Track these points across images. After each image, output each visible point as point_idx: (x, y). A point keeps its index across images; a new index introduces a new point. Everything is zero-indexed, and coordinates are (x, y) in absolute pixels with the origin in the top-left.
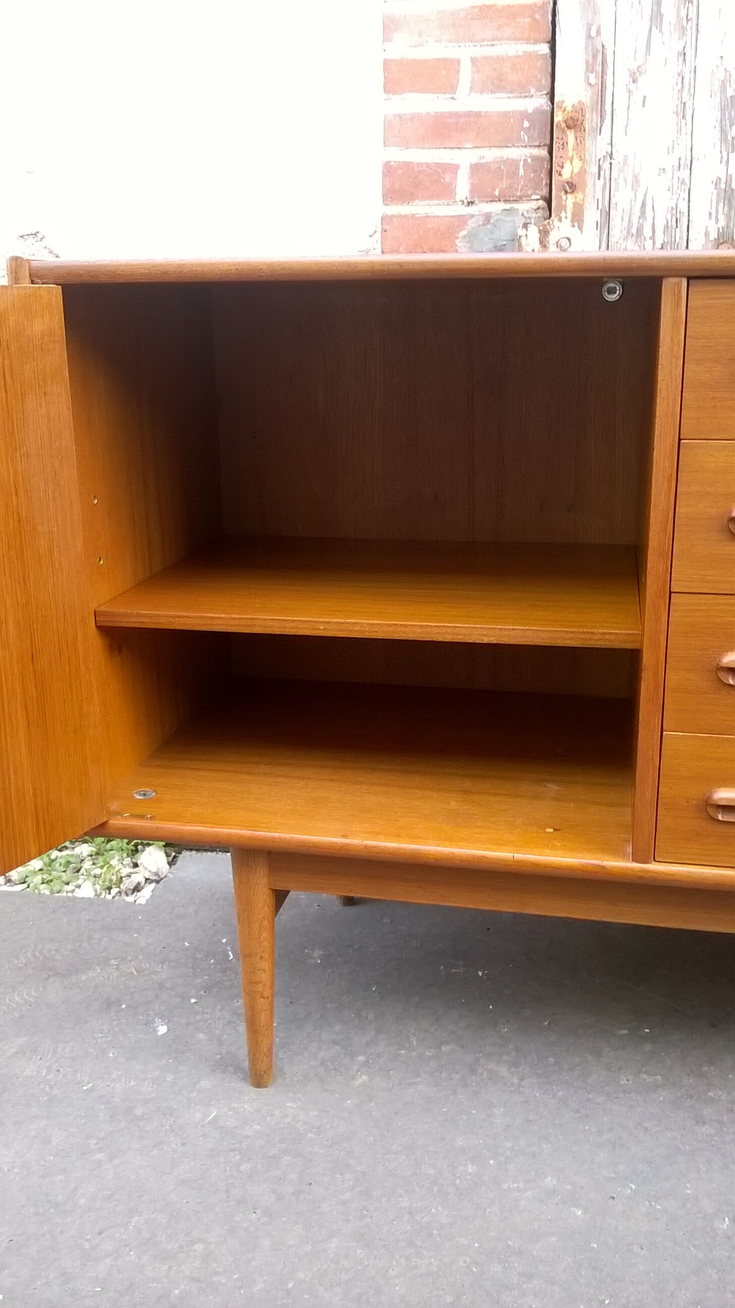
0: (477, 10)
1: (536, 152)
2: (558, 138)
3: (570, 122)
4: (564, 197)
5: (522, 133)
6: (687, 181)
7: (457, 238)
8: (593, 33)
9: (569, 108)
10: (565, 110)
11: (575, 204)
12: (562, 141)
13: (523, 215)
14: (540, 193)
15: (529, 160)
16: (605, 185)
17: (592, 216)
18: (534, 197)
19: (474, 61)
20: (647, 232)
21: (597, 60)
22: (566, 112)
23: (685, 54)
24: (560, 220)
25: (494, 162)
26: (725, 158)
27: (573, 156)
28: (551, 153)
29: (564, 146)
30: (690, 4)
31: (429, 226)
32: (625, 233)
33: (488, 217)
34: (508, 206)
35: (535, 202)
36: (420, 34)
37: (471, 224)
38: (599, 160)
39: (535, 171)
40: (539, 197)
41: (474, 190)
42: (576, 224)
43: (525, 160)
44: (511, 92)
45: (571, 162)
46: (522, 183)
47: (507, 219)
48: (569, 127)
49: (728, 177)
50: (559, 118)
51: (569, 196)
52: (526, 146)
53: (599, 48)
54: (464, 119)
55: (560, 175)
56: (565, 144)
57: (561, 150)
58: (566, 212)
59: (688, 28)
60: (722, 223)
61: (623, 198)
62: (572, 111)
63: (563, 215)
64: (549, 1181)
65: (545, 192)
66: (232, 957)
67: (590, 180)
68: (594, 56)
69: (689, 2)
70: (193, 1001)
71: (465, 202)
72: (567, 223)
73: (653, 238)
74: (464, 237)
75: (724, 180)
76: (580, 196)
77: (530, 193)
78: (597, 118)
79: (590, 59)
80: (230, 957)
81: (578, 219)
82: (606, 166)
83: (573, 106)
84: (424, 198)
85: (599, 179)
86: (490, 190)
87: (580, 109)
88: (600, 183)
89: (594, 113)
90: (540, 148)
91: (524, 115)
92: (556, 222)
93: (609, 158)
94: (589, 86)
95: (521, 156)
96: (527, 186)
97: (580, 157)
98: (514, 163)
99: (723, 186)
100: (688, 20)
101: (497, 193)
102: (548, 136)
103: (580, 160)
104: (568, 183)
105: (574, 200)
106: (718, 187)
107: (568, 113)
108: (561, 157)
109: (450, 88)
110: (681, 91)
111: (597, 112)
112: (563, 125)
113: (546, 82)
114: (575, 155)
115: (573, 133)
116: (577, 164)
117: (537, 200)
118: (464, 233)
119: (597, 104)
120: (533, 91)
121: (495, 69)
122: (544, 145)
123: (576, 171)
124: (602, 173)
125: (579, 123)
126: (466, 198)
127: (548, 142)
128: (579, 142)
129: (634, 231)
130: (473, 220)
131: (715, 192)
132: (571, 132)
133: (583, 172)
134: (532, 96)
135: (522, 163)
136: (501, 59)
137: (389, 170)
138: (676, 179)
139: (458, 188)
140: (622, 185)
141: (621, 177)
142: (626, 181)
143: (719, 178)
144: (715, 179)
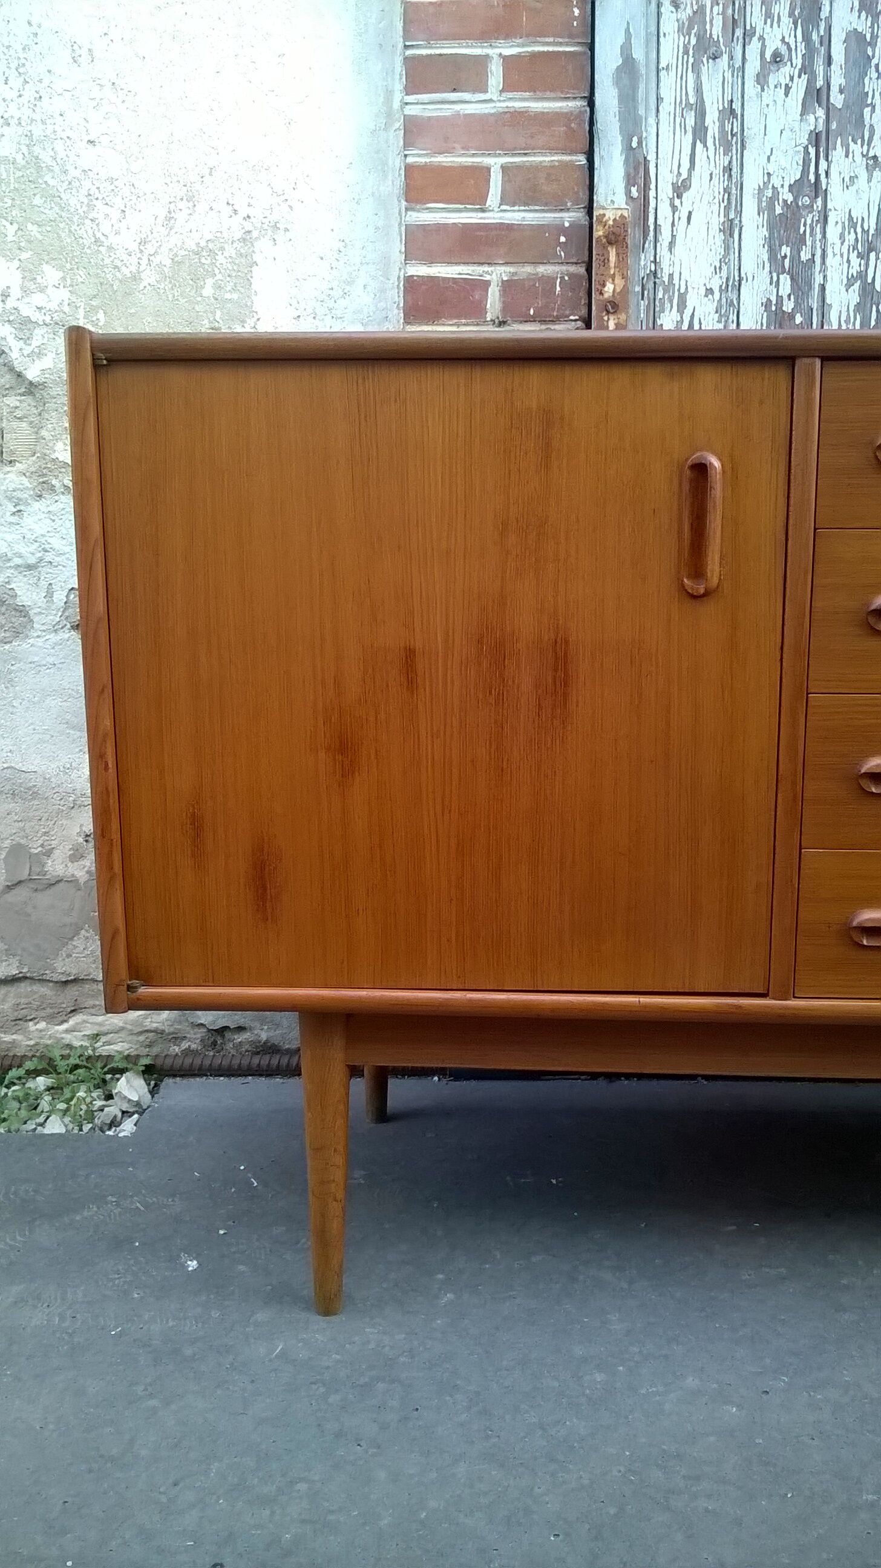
0: (508, 115)
1: (572, 269)
2: (599, 255)
3: (613, 238)
4: (606, 318)
5: (558, 248)
6: (735, 302)
8: (634, 144)
9: (611, 223)
10: (605, 226)
11: (615, 324)
12: (603, 258)
14: (579, 314)
15: (566, 278)
16: (648, 306)
18: (572, 317)
19: (505, 169)
21: (638, 172)
22: (607, 227)
23: (731, 170)
25: (529, 279)
26: (775, 278)
27: (614, 274)
28: (589, 270)
29: (605, 262)
30: (735, 120)
34: (544, 326)
35: (573, 323)
36: (446, 139)
38: (643, 278)
39: (573, 290)
40: (577, 317)
41: (506, 308)
43: (562, 278)
44: (546, 204)
45: (613, 280)
46: (559, 302)
48: (610, 243)
49: (779, 299)
50: (599, 232)
51: (612, 317)
52: (562, 263)
53: (641, 160)
54: (494, 233)
55: (601, 293)
56: (606, 261)
57: (601, 267)
59: (733, 143)
62: (613, 226)
64: (691, 1382)
65: (584, 312)
66: (256, 1184)
67: (633, 301)
68: (636, 169)
69: (733, 118)
70: (221, 1232)
71: (497, 321)
75: (774, 302)
76: (623, 316)
77: (567, 312)
78: (640, 234)
79: (632, 171)
80: (254, 1184)
82: (651, 285)
83: (615, 220)
84: (451, 317)
85: (643, 299)
86: (524, 309)
87: (621, 223)
88: (643, 304)
89: (637, 228)
90: (578, 265)
91: (560, 229)
93: (653, 278)
94: (630, 200)
95: (558, 273)
96: (563, 306)
97: (623, 275)
98: (549, 281)
99: (774, 308)
100: (733, 135)
101: (532, 312)
102: (587, 253)
103: (623, 278)
104: (609, 302)
105: (616, 321)
106: (768, 309)
107: (609, 227)
108: (603, 275)
109: (479, 200)
110: (727, 209)
111: (639, 227)
112: (604, 240)
113: (584, 195)
114: (616, 273)
115: (614, 250)
116: (620, 282)
117: (576, 320)
119: (639, 219)
120: (569, 204)
121: (529, 180)
122: (583, 262)
123: (618, 290)
124: (646, 293)
125: (621, 238)
126: (498, 318)
127: (586, 259)
128: (621, 259)
131: (765, 314)
132: (612, 249)
133: (625, 291)
134: (568, 209)
135: (559, 280)
136: (537, 168)
137: (411, 285)
138: (724, 300)
139: (488, 306)
140: (667, 305)
141: (666, 297)
142: (671, 302)
143: (769, 300)
144: (764, 300)
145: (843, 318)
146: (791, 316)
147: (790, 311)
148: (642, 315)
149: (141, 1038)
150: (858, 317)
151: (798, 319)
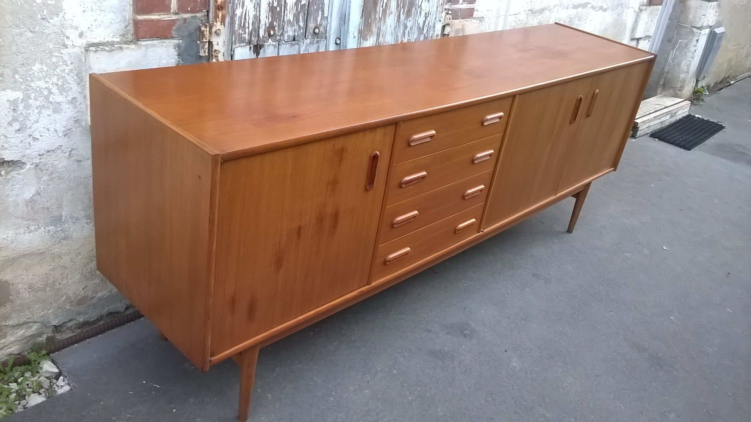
4: (218, 12)
7: (172, 30)
11: (222, 15)
13: (199, 19)
17: (227, 20)
18: (204, 11)
20: (247, 25)
24: (216, 22)
31: (159, 25)
32: (239, 26)
33: (185, 20)
34: (193, 15)
35: (204, 13)
37: (178, 23)
40: (206, 11)
41: (179, 7)
42: (223, 24)
46: (199, 5)
47: (194, 21)
51: (220, 12)
55: (217, 2)
58: (219, 18)
60: (270, 20)
61: (238, 12)
63: (218, 19)
67: (227, 4)
71: (175, 13)
72: (219, 23)
73: (248, 28)
74: (175, 29)
76: (224, 11)
77: (202, 9)
81: (223, 22)
84: (157, 12)
85: (230, 3)
86: (186, 8)
92: (215, 23)
96: (201, 6)
99: (271, 5)
101: (189, 9)
104: (220, 6)
105: (222, 13)
106: (269, 6)
118: (175, 28)
123: (223, 1)
126: (175, 11)
129: (242, 25)
130: (179, 21)
131: (268, 8)
133: (225, 1)
138: (256, 3)
139: (172, 6)
140: (238, 6)
141: (238, 3)
142: (240, 4)
143: (270, 2)
144: (268, 2)
145: (291, 8)
146: (276, 8)
147: (276, 6)
148: (230, 10)
149: (24, 341)
150: (295, 7)
151: (278, 9)
